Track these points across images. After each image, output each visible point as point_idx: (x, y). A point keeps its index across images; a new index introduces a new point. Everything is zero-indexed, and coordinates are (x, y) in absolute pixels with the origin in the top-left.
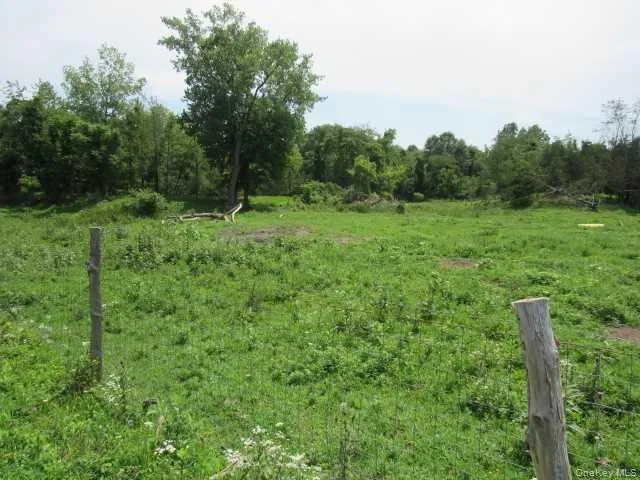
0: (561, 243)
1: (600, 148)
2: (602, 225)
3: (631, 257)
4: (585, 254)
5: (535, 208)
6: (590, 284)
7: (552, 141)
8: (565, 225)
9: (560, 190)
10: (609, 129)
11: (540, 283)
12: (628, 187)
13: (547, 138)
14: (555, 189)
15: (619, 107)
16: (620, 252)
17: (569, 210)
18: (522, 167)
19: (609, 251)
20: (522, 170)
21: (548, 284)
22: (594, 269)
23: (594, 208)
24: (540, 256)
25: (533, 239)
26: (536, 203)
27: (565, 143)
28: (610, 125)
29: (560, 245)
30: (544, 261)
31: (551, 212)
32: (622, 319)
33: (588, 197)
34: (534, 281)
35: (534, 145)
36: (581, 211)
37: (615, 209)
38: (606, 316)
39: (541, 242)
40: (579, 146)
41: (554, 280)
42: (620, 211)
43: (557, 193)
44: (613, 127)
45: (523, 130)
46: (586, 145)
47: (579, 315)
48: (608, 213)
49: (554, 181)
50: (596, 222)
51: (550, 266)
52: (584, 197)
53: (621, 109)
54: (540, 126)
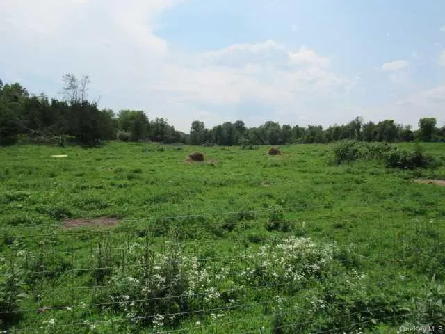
0: (37, 169)
1: (63, 105)
2: (66, 156)
3: (81, 175)
4: (52, 176)
5: (20, 144)
6: (52, 195)
7: (30, 96)
8: (41, 157)
9: (38, 132)
10: (68, 93)
11: (17, 200)
12: (82, 131)
13: (27, 94)
14: (34, 131)
15: (73, 79)
16: (74, 173)
17: (45, 147)
18: (7, 114)
19: (67, 173)
20: (8, 116)
21: (23, 200)
22: (57, 185)
23: (61, 145)
24: (20, 180)
25: (15, 168)
26: (20, 141)
27: (40, 99)
28: (68, 91)
29: (36, 171)
30: (21, 183)
31: (31, 148)
32: (70, 215)
33: (58, 137)
34: (12, 199)
35: (16, 97)
36: (53, 146)
37: (75, 146)
38: (60, 215)
39: (20, 170)
40: (50, 102)
41: (27, 196)
42: (78, 146)
43: (35, 134)
44: (71, 92)
45: (7, 85)
46: (54, 101)
47: (41, 218)
48: (70, 148)
49: (33, 125)
50: (63, 154)
51: (26, 186)
52: (55, 137)
53: (74, 81)
54: (21, 85)
